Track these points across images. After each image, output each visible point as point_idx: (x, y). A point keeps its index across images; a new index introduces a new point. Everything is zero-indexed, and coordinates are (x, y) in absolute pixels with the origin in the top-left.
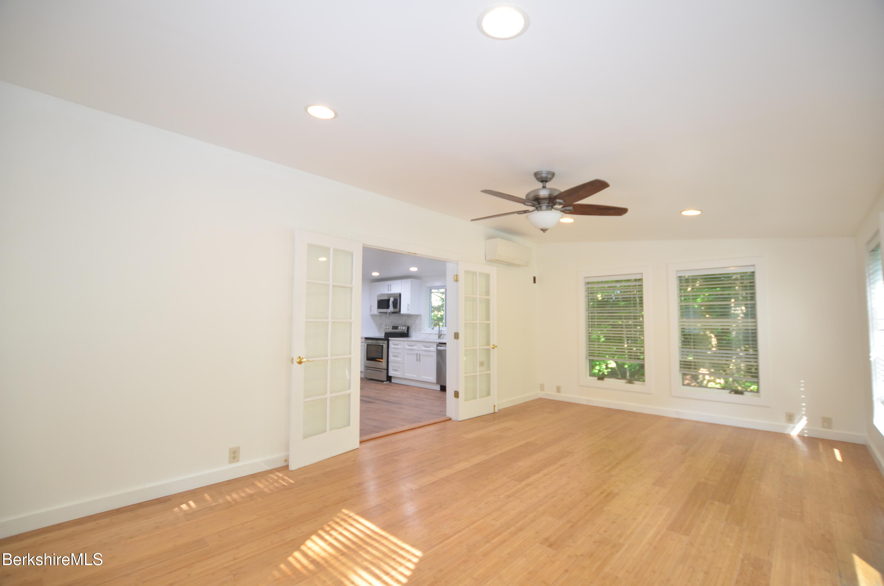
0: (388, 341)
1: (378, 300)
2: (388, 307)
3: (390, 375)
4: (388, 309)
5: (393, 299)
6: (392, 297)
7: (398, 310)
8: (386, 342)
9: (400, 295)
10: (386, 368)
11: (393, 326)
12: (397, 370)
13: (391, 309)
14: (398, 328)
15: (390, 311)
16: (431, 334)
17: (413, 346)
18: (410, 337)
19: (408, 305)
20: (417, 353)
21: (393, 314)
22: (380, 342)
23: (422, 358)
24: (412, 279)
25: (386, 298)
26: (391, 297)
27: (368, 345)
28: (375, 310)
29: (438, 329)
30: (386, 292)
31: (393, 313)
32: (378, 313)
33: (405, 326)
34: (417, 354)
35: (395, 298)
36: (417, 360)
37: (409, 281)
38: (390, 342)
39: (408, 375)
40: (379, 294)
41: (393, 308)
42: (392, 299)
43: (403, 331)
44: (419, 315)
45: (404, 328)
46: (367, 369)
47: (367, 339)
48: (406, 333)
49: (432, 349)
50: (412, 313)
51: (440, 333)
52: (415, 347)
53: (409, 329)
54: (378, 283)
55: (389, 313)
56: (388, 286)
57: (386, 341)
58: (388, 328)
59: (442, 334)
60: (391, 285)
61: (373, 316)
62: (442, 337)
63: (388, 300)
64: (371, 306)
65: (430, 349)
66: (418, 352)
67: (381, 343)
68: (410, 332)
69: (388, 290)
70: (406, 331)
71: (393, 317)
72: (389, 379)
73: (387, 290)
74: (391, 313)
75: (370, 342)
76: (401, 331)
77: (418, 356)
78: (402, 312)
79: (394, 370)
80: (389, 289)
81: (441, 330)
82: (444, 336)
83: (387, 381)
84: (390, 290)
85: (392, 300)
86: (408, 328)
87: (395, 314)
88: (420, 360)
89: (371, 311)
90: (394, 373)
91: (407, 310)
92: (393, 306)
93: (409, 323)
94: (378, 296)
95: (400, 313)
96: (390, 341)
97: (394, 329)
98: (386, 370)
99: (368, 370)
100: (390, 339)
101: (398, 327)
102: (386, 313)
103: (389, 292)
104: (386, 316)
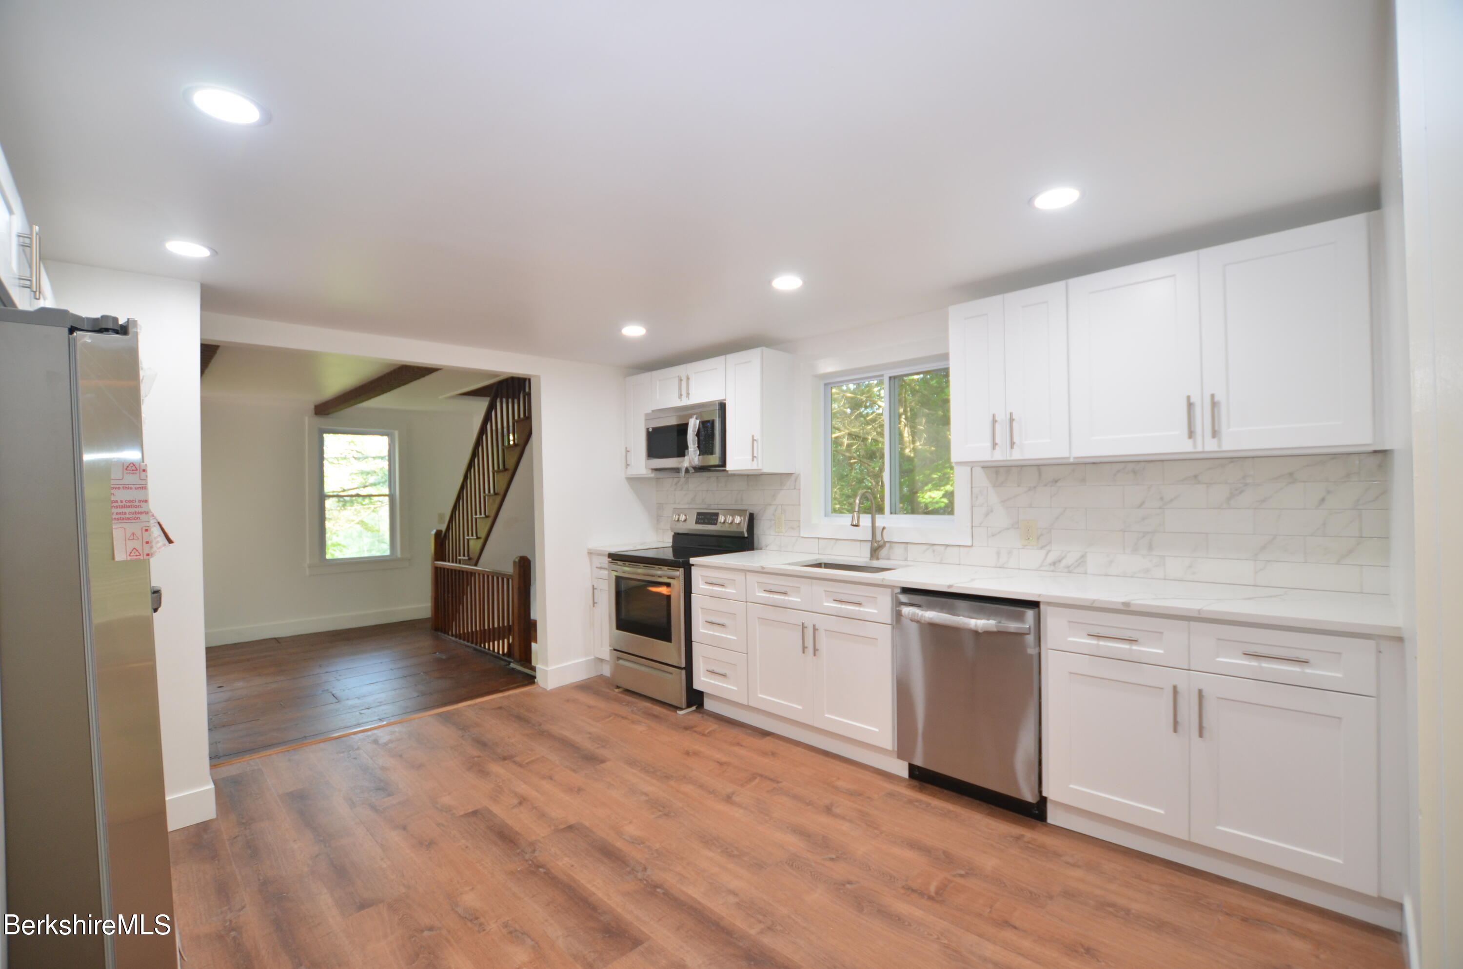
0: (688, 569)
1: (648, 429)
2: (681, 451)
3: (697, 686)
4: (680, 459)
5: (698, 422)
6: (695, 416)
7: (714, 460)
8: (680, 573)
9: (722, 406)
10: (683, 665)
11: (699, 514)
12: (724, 675)
13: (693, 456)
14: (717, 520)
15: (690, 462)
16: (837, 539)
17: (785, 593)
18: (757, 549)
19: (753, 440)
20: (803, 624)
21: (698, 474)
22: (659, 573)
23: (824, 642)
24: (764, 348)
25: (672, 421)
26: (691, 417)
27: (618, 579)
28: (641, 464)
29: (870, 525)
30: (677, 402)
31: (702, 469)
32: (650, 471)
33: (741, 512)
34: (804, 627)
35: (706, 419)
36: (804, 648)
37: (754, 356)
38: (697, 574)
39: (766, 699)
40: (650, 411)
41: (698, 452)
42: (693, 425)
43: (734, 529)
44: (791, 474)
45: (738, 520)
46: (619, 658)
47: (616, 558)
48: (744, 538)
49: (868, 610)
50: (766, 470)
51: (879, 538)
52: (793, 599)
53: (755, 522)
54: (646, 376)
55: (687, 471)
56: (681, 380)
57: (682, 570)
58: (682, 518)
59: (885, 542)
60: (688, 379)
61: (633, 481)
62: (883, 552)
63: (682, 429)
64: (627, 451)
65: (862, 609)
66: (810, 620)
67: (662, 573)
68: (757, 531)
69: (681, 395)
70: (744, 528)
71: (699, 482)
72: (695, 698)
73: (677, 395)
74: (692, 470)
75: (626, 570)
76: (726, 528)
77: (809, 632)
78: (730, 466)
79: (713, 672)
80: (684, 393)
81: (884, 528)
82: (891, 548)
83: (689, 705)
84: (688, 394)
85: (695, 425)
86: (752, 518)
87: (706, 474)
88: (815, 650)
89: (627, 465)
90: (712, 682)
91: (750, 457)
92: (699, 447)
93: (753, 501)
94: (648, 417)
95: (725, 470)
96: (692, 567)
97: (704, 523)
98: (684, 672)
99: (621, 662)
100: (693, 560)
101: (717, 515)
102: (677, 470)
103: (685, 402)
104: (676, 480)
